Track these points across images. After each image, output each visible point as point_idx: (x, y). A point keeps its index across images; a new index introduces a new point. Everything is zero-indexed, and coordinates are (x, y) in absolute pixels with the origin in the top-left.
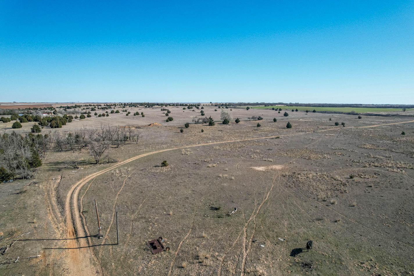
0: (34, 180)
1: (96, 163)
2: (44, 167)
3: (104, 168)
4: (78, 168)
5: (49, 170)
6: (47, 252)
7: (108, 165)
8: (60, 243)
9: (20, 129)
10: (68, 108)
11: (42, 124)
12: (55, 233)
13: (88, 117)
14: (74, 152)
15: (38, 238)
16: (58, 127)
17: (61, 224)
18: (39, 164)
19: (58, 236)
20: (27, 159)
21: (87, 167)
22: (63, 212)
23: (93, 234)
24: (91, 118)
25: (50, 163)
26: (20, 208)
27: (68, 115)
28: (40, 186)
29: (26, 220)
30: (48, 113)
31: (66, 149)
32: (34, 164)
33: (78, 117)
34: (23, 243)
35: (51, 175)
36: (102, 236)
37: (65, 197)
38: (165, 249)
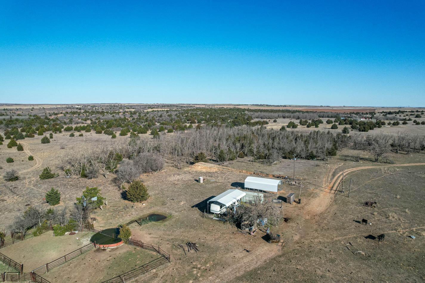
0: (327, 162)
1: (375, 162)
2: (337, 157)
3: (379, 165)
4: (358, 161)
5: (339, 159)
6: (315, 189)
7: (384, 164)
8: (322, 189)
9: (336, 130)
10: (390, 113)
11: (353, 127)
12: (323, 185)
13: (403, 124)
14: (364, 151)
15: (314, 184)
16: (365, 131)
17: (328, 183)
18: (335, 154)
19: (323, 186)
20: (328, 149)
21: (366, 162)
22: (331, 179)
23: (340, 190)
24: (407, 125)
25: (343, 155)
26: (313, 172)
27: (382, 121)
28: (328, 166)
29: (313, 177)
30: (366, 118)
31: (360, 149)
32: (331, 154)
33: (391, 124)
34: (308, 184)
35: (338, 162)
36: (343, 192)
37: (338, 173)
38: (372, 207)
